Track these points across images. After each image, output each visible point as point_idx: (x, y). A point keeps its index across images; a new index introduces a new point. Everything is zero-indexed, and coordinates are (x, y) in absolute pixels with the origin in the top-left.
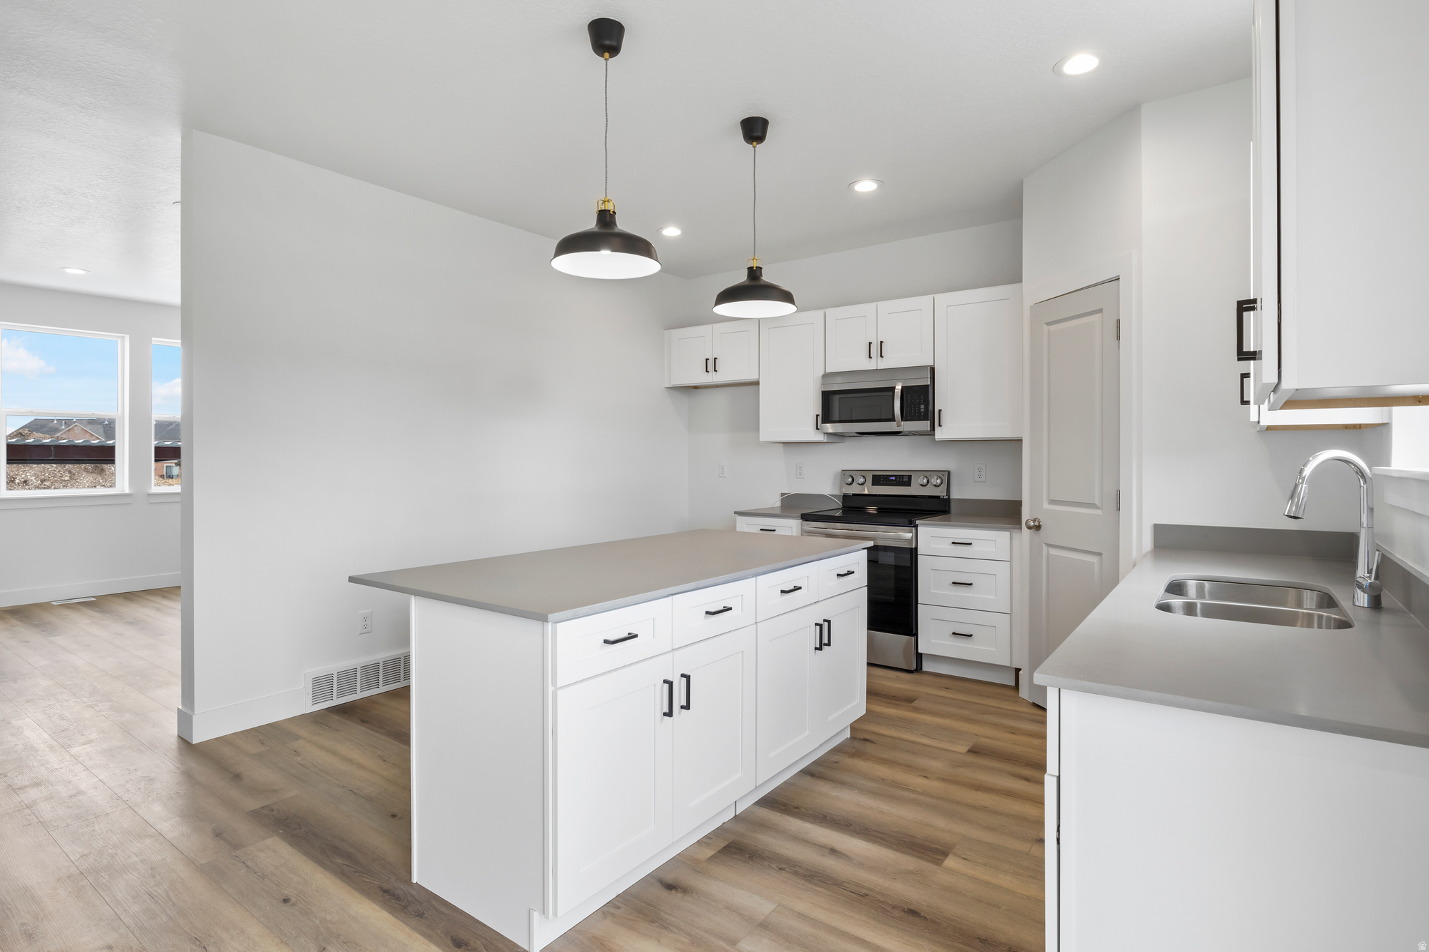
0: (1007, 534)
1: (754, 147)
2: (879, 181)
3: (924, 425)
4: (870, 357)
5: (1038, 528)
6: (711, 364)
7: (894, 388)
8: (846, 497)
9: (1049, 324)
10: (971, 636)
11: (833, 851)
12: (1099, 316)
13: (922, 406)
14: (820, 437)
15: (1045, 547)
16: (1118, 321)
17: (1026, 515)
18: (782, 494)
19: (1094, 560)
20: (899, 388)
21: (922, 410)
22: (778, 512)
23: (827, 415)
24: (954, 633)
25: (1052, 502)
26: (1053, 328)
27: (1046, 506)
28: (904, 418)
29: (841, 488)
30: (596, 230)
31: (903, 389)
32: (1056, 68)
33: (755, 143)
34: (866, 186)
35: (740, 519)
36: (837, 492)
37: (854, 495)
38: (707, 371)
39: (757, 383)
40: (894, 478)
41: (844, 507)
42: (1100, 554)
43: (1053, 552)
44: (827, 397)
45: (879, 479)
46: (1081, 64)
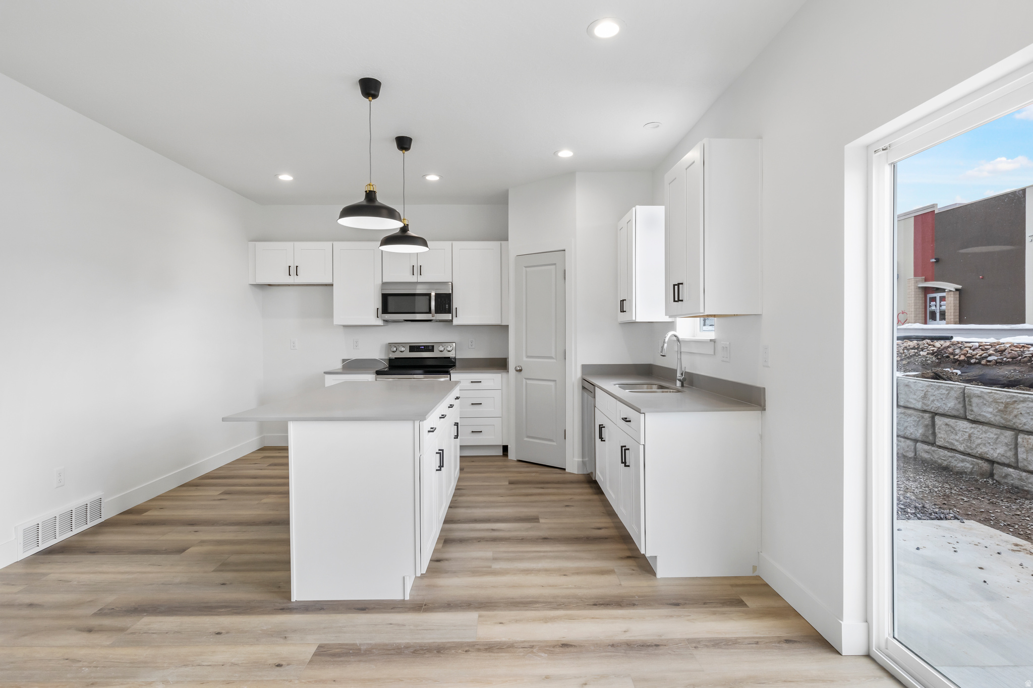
0: (499, 375)
1: (404, 153)
2: (441, 177)
3: (448, 317)
4: (413, 274)
5: (521, 370)
6: (294, 270)
7: (430, 294)
8: (390, 360)
9: (526, 267)
10: (481, 432)
11: (493, 530)
12: (554, 266)
13: (447, 305)
14: (380, 322)
15: (524, 380)
16: (565, 271)
17: (512, 365)
18: (344, 361)
19: (552, 384)
20: (433, 294)
21: (447, 308)
22: (341, 371)
23: (385, 309)
24: (472, 432)
25: (528, 357)
26: (528, 269)
27: (525, 359)
28: (437, 312)
29: (388, 354)
30: (365, 203)
31: (437, 295)
32: (555, 153)
33: (404, 151)
34: (433, 178)
35: (327, 376)
36: (383, 357)
37: (396, 358)
38: (290, 275)
39: (332, 285)
40: (423, 347)
41: (389, 366)
42: (555, 381)
43: (529, 382)
44: (385, 297)
45: (413, 348)
46: (566, 154)
